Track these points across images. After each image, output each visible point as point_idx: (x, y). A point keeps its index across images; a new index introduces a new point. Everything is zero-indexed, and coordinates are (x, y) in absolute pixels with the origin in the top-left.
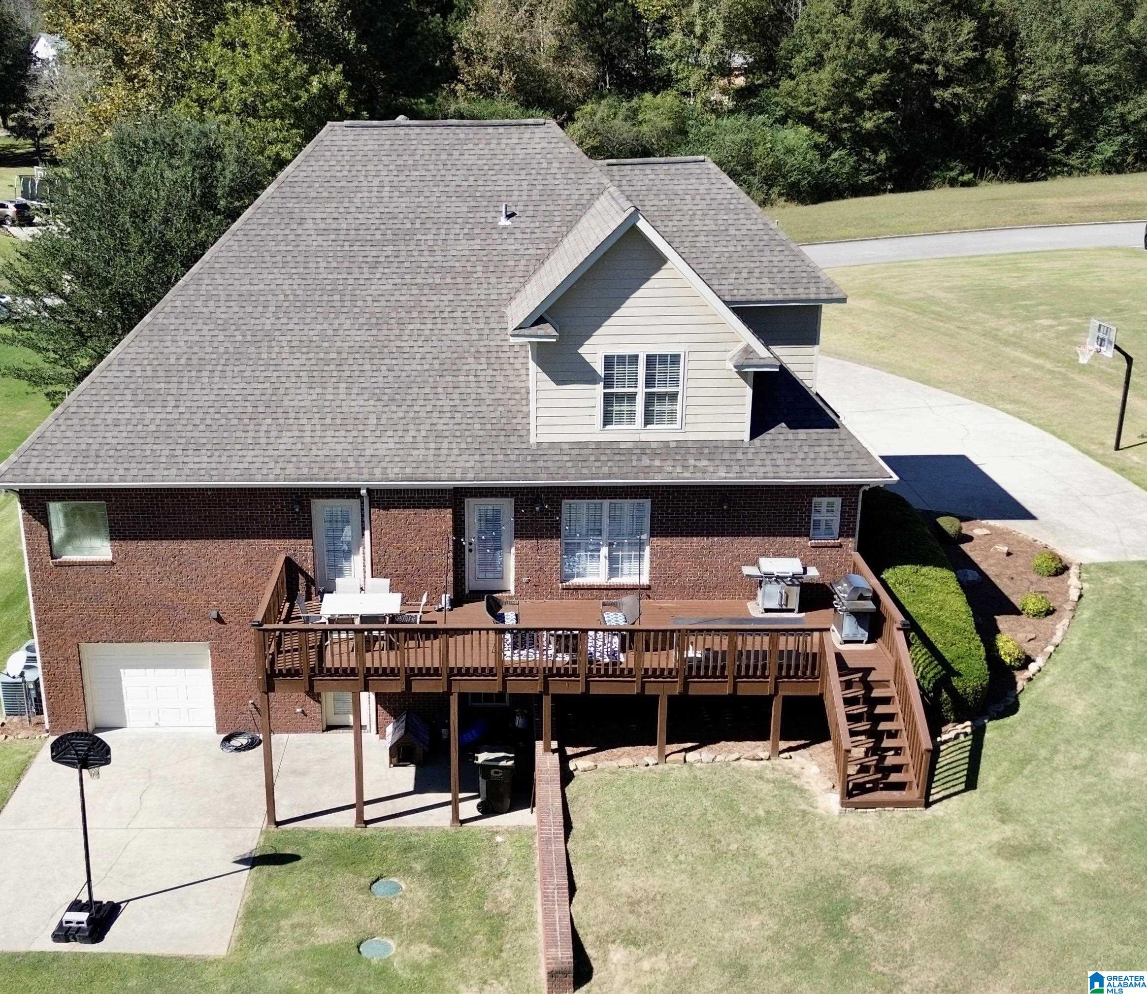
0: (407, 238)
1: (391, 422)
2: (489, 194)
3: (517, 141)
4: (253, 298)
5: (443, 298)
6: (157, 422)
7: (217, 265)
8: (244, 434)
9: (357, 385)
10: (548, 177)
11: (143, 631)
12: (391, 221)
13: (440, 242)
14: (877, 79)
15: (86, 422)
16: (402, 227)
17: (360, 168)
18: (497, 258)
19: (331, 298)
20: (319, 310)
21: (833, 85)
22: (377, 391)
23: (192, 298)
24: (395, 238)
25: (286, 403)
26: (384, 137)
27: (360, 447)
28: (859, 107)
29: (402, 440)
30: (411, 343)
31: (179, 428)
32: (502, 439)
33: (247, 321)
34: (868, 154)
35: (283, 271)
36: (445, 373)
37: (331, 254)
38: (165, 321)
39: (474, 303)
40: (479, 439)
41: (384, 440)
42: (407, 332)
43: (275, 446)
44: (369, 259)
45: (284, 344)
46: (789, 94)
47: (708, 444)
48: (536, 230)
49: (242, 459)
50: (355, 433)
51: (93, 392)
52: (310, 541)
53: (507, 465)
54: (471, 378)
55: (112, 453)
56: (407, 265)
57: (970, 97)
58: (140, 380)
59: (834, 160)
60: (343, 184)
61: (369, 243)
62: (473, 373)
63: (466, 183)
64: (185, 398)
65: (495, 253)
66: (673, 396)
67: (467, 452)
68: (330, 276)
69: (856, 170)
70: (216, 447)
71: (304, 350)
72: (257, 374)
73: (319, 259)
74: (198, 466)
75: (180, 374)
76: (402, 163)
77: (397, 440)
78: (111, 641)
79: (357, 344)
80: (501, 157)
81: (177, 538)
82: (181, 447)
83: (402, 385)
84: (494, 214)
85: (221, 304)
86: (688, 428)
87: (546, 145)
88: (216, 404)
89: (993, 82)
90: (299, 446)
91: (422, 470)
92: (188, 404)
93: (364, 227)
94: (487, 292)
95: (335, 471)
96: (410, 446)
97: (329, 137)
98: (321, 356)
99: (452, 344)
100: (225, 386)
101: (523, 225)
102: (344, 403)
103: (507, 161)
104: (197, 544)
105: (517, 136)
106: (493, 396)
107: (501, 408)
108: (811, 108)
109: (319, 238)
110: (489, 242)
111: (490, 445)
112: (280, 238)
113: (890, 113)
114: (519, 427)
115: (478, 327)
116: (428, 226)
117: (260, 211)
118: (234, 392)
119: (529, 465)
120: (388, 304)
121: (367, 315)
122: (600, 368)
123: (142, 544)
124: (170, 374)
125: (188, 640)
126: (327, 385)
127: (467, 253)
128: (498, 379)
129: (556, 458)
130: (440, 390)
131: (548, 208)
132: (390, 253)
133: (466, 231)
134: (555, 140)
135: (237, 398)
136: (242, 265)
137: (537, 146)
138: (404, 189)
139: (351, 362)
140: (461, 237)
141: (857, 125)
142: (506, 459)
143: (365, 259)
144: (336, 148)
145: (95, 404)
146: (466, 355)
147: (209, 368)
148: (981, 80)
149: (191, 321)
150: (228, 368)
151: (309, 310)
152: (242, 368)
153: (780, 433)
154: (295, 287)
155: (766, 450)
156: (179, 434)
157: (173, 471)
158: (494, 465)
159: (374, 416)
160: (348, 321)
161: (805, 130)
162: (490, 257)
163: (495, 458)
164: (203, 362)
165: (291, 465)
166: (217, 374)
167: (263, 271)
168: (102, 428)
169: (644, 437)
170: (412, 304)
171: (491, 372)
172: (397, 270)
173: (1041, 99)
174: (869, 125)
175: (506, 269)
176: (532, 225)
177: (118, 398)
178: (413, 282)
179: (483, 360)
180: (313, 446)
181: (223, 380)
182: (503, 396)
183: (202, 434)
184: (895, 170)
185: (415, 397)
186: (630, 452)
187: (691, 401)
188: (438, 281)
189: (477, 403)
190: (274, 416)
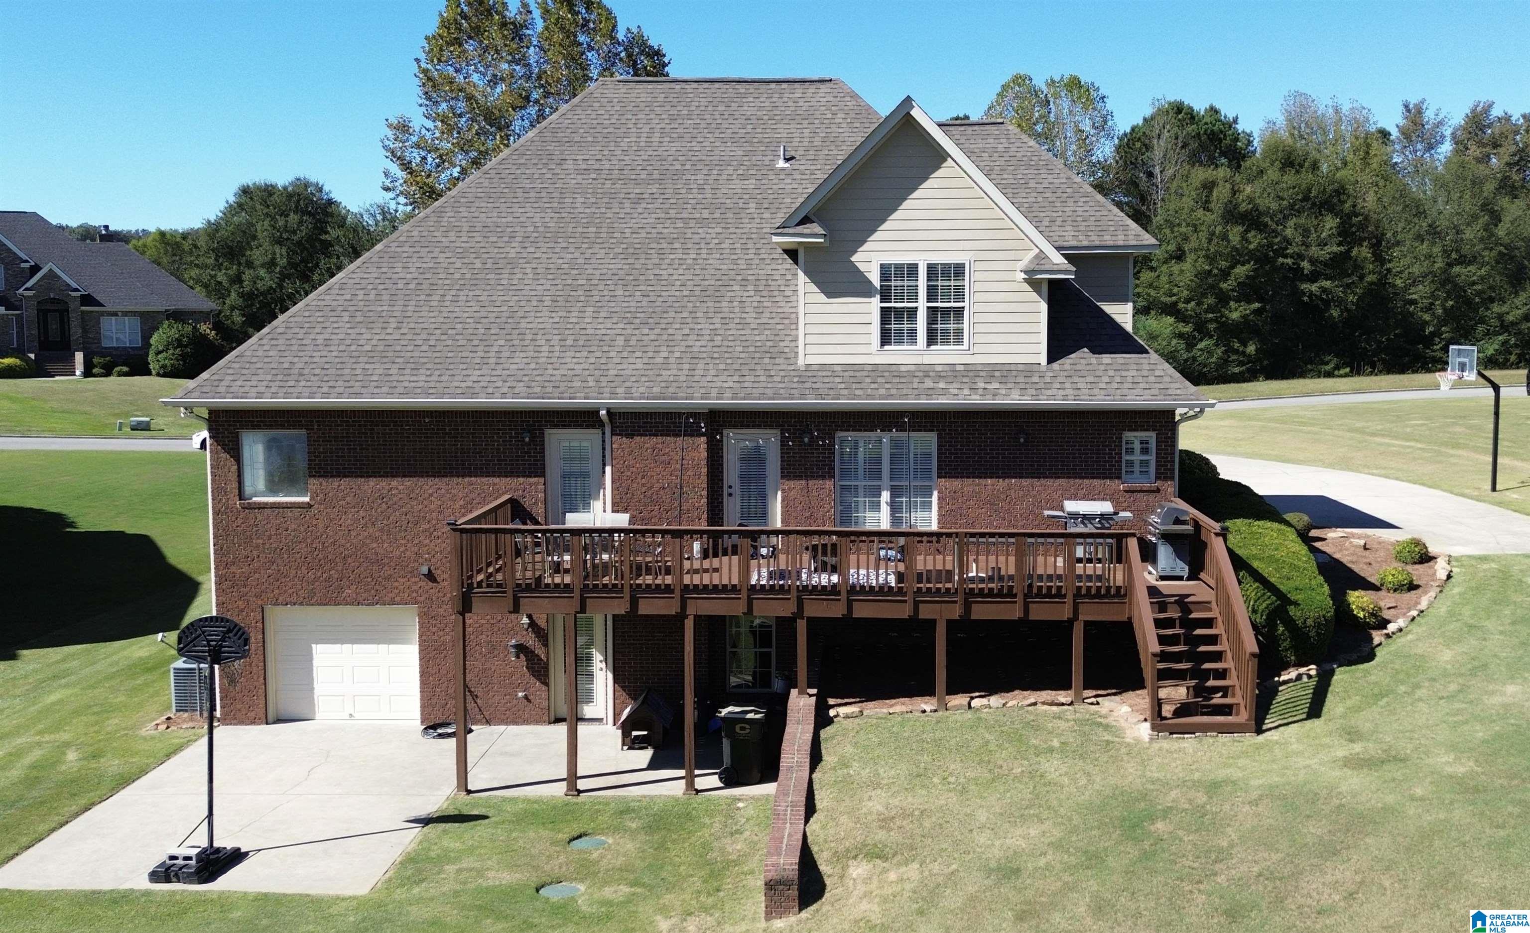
0: (676, 177)
1: (641, 343)
2: (768, 140)
3: (800, 95)
4: (499, 230)
5: (710, 231)
6: (374, 342)
7: (462, 200)
8: (471, 355)
9: (606, 309)
10: (832, 126)
11: (341, 589)
12: (659, 163)
13: (711, 182)
14: (1241, 271)
15: (293, 342)
16: (671, 168)
17: (630, 117)
18: (772, 196)
19: (585, 230)
20: (571, 240)
21: (1196, 276)
22: (629, 315)
23: (432, 229)
24: (662, 177)
25: (523, 325)
26: (658, 91)
27: (603, 367)
28: (1223, 299)
29: (651, 361)
30: (671, 271)
31: (398, 348)
32: (767, 361)
33: (490, 250)
34: (1237, 345)
35: (536, 205)
36: (706, 299)
37: (590, 191)
38: (399, 249)
39: (745, 236)
40: (740, 361)
41: (631, 360)
42: (667, 261)
43: (506, 366)
44: (631, 196)
45: (529, 271)
46: (1150, 286)
47: (999, 368)
48: (816, 172)
49: (465, 378)
50: (599, 354)
51: (307, 314)
52: (542, 480)
53: (770, 385)
54: (736, 304)
55: (317, 371)
56: (672, 201)
57: (1339, 292)
58: (362, 303)
59: (1201, 350)
60: (611, 130)
61: (633, 182)
62: (739, 299)
63: (744, 131)
64: (409, 320)
65: (770, 191)
66: (959, 312)
67: (726, 373)
68: (587, 211)
69: (1225, 362)
70: (439, 366)
71: (550, 277)
72: (494, 298)
73: (576, 196)
74: (413, 384)
75: (407, 298)
76: (676, 112)
77: (646, 360)
78: (301, 604)
79: (610, 272)
80: (783, 109)
81: (386, 475)
82: (397, 366)
83: (657, 309)
84: (771, 158)
85: (463, 234)
86: (977, 349)
87: (832, 99)
88: (444, 326)
89: (1361, 278)
90: (533, 366)
91: (671, 390)
92: (412, 325)
93: (630, 167)
94: (759, 226)
95: (572, 390)
96: (660, 366)
97: (599, 91)
98: (569, 282)
99: (717, 272)
100: (457, 309)
101: (803, 167)
102: (589, 326)
103: (789, 113)
104: (408, 482)
105: (801, 91)
106: (759, 321)
107: (767, 332)
108: (1174, 298)
109: (579, 177)
110: (763, 182)
111: (752, 366)
112: (536, 176)
113: (1257, 305)
114: (786, 350)
115: (746, 257)
116: (698, 167)
117: (517, 152)
118: (466, 315)
119: (795, 385)
120: (649, 236)
121: (625, 246)
122: (875, 279)
123: (345, 482)
124: (395, 298)
125: (393, 602)
126: (572, 309)
127: (740, 191)
128: (765, 304)
129: (826, 380)
130: (699, 315)
131: (831, 153)
132: (655, 191)
133: (741, 172)
134: (842, 95)
135: (468, 320)
136: (491, 200)
137: (821, 100)
138: (675, 135)
139: (601, 288)
140: (734, 177)
141: (1222, 316)
142: (770, 380)
143: (628, 196)
144: (606, 100)
145: (307, 325)
146: (731, 283)
147: (441, 292)
148: (1349, 276)
149: (427, 250)
150: (462, 293)
151: (560, 240)
152: (478, 293)
153: (1082, 358)
154: (547, 220)
155: (1065, 374)
156: (397, 354)
157: (385, 389)
158: (756, 385)
159: (622, 338)
160: (603, 251)
161: (1170, 320)
162: (765, 196)
163: (757, 379)
164: (435, 287)
165: (522, 384)
166: (448, 298)
167: (513, 205)
168: (311, 348)
169: (927, 360)
170: (675, 236)
171: (758, 299)
172: (662, 206)
173: (1414, 296)
174: (1235, 315)
175: (782, 206)
176: (812, 167)
177: (335, 319)
178: (679, 216)
179: (750, 288)
180: (550, 366)
181: (455, 304)
182: (770, 321)
183: (423, 354)
184: (1266, 362)
185: (670, 320)
186: (912, 375)
187: (978, 318)
188: (706, 215)
189: (740, 327)
190: (508, 337)
